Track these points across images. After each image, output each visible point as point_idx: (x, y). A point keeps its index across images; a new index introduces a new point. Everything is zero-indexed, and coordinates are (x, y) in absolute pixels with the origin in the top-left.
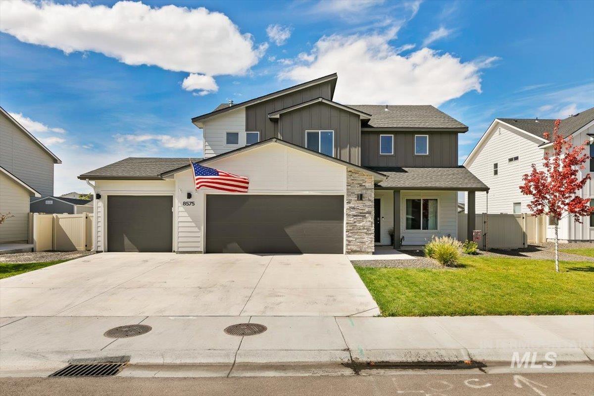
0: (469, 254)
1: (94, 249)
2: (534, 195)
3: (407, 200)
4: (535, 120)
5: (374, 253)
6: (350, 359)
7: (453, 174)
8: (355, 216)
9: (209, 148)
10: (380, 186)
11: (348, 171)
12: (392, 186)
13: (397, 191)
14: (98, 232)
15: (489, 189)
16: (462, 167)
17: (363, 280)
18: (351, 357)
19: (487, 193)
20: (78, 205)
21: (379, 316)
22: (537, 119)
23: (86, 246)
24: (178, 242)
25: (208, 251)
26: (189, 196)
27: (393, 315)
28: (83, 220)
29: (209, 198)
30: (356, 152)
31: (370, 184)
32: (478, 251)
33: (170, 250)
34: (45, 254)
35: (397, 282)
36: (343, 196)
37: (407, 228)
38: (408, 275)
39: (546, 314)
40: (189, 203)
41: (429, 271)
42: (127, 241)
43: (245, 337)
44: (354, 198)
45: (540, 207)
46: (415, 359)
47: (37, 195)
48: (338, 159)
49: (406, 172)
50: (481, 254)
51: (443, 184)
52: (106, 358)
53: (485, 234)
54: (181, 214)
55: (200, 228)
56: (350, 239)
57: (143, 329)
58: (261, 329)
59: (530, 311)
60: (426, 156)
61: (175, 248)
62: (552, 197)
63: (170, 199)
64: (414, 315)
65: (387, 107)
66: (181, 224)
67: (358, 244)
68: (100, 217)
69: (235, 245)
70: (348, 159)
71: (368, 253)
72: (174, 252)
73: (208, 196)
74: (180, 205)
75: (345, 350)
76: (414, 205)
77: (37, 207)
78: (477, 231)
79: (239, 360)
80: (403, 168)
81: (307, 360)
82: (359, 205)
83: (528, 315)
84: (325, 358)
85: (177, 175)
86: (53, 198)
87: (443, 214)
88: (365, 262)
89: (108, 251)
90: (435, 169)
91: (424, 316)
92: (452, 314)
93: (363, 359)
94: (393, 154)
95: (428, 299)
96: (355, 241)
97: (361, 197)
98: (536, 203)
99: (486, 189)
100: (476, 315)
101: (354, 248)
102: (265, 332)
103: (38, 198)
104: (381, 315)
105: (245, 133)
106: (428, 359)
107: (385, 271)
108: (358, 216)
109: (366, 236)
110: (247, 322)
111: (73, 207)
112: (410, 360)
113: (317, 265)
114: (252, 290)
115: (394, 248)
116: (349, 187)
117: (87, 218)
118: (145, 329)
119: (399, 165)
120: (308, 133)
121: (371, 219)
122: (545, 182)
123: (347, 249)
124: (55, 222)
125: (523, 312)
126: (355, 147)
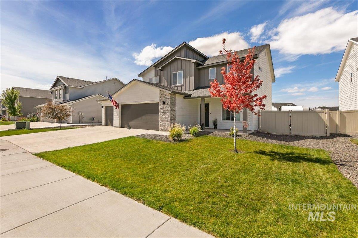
8: (162, 112)
11: (160, 91)
14: (103, 119)
24: (114, 123)
25: (122, 127)
30: (192, 80)
31: (168, 96)
36: (159, 103)
44: (162, 104)
55: (119, 118)
56: (161, 124)
67: (164, 126)
68: (103, 114)
71: (167, 131)
73: (122, 105)
82: (164, 107)
94: (215, 78)
105: (154, 78)
109: (167, 122)
116: (161, 98)
120: (173, 74)
121: (168, 113)
123: (160, 128)
126: (192, 77)
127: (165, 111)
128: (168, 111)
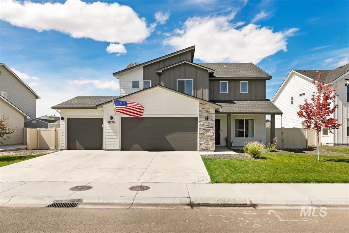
0: (270, 151)
1: (60, 148)
2: (305, 117)
3: (236, 120)
4: (316, 70)
5: (215, 151)
6: (190, 202)
7: (263, 104)
8: (204, 129)
9: (123, 90)
10: (219, 112)
11: (199, 104)
12: (226, 112)
13: (229, 114)
14: (62, 138)
15: (283, 113)
16: (268, 100)
17: (205, 165)
18: (190, 201)
19: (282, 115)
20: (50, 123)
21: (209, 183)
22: (317, 70)
23: (55, 146)
24: (106, 144)
25: (122, 149)
26: (112, 118)
27: (217, 182)
28: (53, 132)
29: (122, 119)
30: (206, 92)
31: (213, 111)
32: (276, 150)
33: (101, 148)
34: (33, 151)
35: (224, 166)
36: (197, 118)
37: (236, 136)
38: (231, 163)
39: (299, 182)
40: (112, 122)
41: (244, 161)
42: (78, 144)
43: (139, 191)
44: (203, 119)
45: (309, 124)
46: (222, 203)
47: (28, 117)
48: (195, 97)
49: (235, 103)
50: (277, 151)
51: (256, 111)
52: (71, 200)
53: (283, 140)
54: (107, 128)
55: (117, 136)
56: (201, 142)
57: (88, 188)
58: (147, 188)
59: (291, 181)
60: (247, 94)
61: (104, 147)
62: (316, 118)
63: (101, 120)
64: (228, 183)
65: (225, 64)
66: (107, 134)
67: (206, 145)
68: (63, 130)
69: (137, 146)
70: (201, 97)
71: (211, 151)
72: (104, 150)
73: (122, 118)
74: (107, 123)
75: (188, 198)
76: (240, 123)
77: (28, 124)
78: (276, 138)
79: (135, 202)
80: (233, 101)
81: (168, 202)
82: (206, 123)
83: (289, 183)
84: (177, 201)
85: (105, 106)
86: (36, 119)
87: (257, 129)
88: (209, 155)
89: (68, 149)
90: (252, 101)
91: (233, 183)
92: (249, 182)
93: (196, 202)
94: (227, 92)
95: (238, 175)
96: (204, 143)
97: (207, 118)
98: (306, 122)
99: (281, 113)
100: (262, 183)
101: (203, 148)
102: (149, 190)
103: (28, 119)
104: (211, 182)
105: (143, 81)
106: (229, 203)
107: (218, 160)
108: (206, 129)
109: (210, 141)
110: (140, 185)
111: (47, 124)
112: (220, 203)
113: (181, 157)
114: (144, 170)
115: (228, 148)
116: (201, 113)
117: (55, 130)
118: (89, 188)
119: (231, 99)
120: (178, 81)
121: (213, 131)
122: (312, 109)
123: (199, 148)
124: (38, 133)
125: (287, 182)
126: (205, 89)
127: (207, 128)
128: (212, 127)
